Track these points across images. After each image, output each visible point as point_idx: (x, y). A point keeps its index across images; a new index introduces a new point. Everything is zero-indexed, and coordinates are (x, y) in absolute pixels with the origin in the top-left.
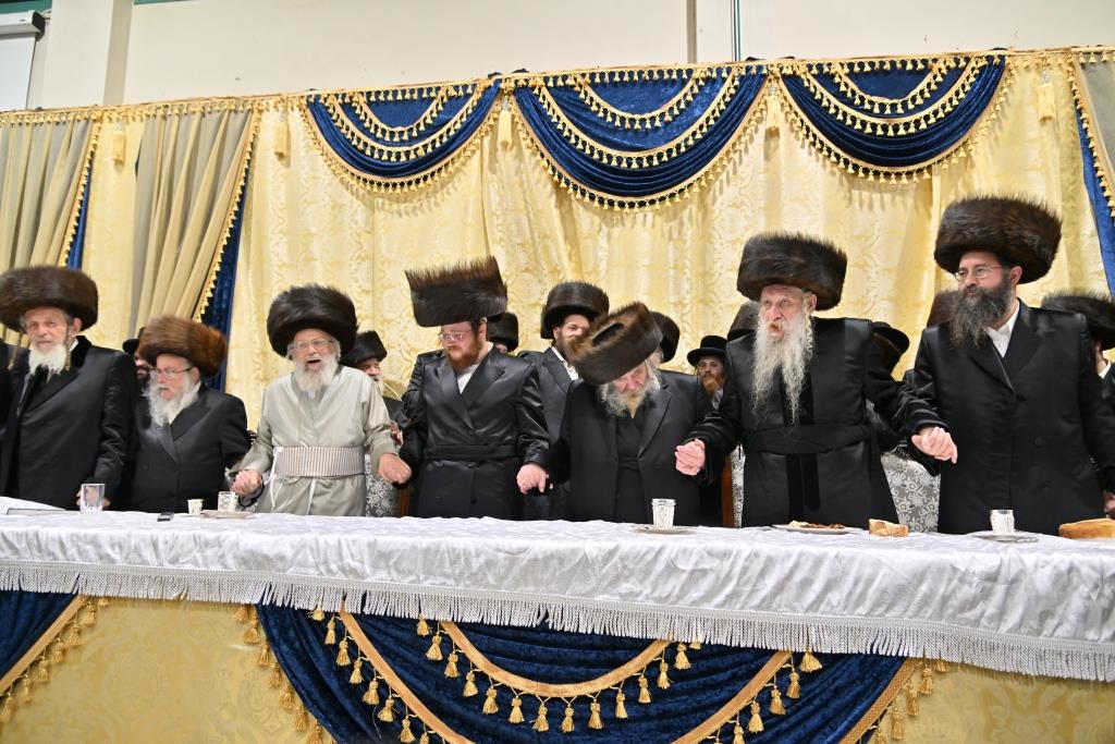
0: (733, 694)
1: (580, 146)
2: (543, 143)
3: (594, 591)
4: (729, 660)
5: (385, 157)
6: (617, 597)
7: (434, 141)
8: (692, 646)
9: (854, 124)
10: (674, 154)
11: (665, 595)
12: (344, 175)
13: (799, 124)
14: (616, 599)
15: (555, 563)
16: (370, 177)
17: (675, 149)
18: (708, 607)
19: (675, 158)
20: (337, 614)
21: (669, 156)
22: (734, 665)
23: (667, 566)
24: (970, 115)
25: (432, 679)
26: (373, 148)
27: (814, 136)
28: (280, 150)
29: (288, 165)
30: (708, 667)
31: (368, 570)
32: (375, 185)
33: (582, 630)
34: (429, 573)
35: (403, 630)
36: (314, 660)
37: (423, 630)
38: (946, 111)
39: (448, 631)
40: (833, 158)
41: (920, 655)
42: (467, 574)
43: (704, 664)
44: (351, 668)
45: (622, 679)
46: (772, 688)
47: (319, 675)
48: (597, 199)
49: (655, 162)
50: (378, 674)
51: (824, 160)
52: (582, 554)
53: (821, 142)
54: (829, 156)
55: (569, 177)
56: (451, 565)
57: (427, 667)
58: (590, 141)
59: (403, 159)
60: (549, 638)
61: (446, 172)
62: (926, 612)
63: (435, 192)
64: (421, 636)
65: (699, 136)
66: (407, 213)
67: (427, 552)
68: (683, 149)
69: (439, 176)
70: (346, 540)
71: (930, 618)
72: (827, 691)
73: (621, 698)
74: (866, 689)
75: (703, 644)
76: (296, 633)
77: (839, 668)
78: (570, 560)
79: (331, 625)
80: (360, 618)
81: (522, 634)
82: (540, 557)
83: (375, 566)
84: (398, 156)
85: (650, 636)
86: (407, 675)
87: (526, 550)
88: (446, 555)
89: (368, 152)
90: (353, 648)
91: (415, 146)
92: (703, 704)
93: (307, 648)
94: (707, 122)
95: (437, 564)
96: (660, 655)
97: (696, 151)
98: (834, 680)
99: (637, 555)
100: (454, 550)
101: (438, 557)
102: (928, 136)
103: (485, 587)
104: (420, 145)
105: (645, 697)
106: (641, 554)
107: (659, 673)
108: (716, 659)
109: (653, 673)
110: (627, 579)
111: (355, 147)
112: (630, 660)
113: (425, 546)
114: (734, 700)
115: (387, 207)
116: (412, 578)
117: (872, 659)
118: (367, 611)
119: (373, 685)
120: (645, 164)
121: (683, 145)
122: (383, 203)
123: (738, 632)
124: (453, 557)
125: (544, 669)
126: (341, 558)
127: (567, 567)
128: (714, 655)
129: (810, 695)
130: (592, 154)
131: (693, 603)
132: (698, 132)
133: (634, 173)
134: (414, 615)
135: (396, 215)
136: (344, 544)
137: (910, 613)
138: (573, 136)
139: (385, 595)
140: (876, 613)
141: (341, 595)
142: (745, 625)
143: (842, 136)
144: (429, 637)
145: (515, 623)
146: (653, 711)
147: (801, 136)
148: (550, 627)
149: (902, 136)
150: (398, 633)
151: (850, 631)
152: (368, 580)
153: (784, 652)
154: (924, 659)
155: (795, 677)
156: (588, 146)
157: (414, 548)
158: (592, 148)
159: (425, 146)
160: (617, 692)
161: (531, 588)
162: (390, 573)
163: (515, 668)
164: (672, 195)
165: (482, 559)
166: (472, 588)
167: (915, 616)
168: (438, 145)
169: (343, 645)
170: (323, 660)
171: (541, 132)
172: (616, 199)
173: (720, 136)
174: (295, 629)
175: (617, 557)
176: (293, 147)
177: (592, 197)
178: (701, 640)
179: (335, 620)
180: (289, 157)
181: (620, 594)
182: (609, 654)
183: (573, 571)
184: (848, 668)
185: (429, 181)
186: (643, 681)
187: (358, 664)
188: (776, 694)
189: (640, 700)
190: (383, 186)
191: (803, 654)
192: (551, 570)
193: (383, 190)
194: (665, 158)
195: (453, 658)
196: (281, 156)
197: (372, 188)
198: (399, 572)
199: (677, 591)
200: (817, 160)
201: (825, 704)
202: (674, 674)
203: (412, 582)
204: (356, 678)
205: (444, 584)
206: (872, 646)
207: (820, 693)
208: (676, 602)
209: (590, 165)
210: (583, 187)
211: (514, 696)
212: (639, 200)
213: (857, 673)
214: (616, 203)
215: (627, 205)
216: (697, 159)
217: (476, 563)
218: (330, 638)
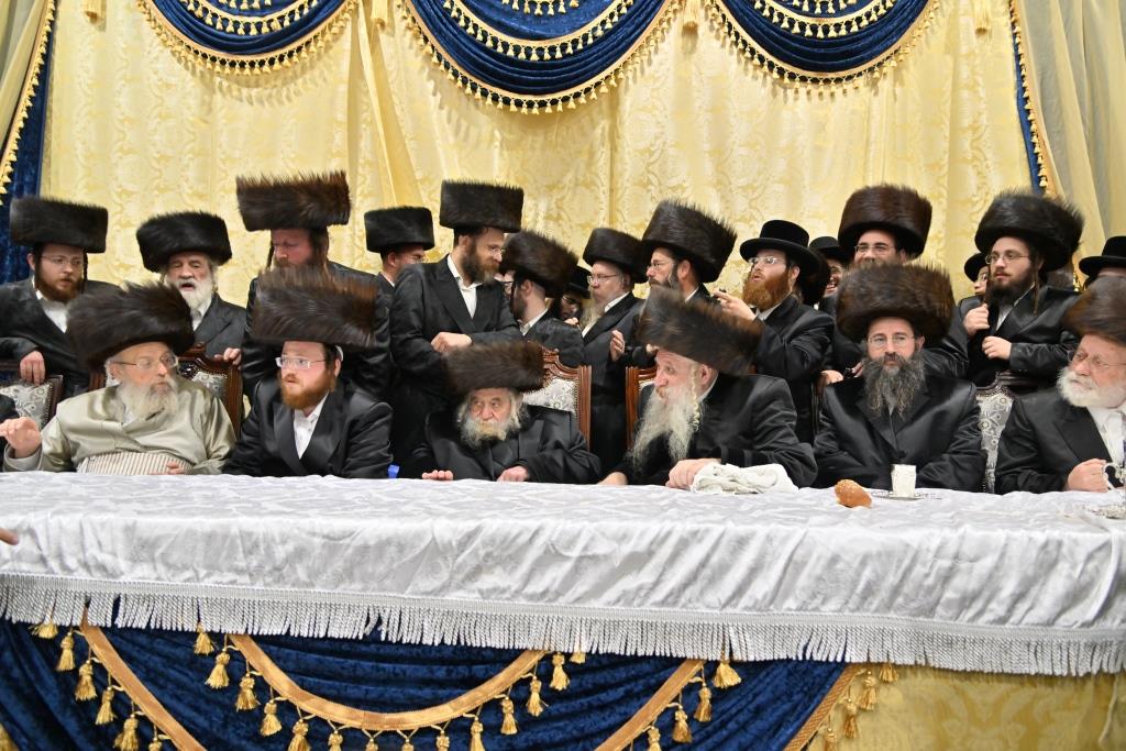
0: (626, 718)
1: (470, 30)
2: (427, 24)
3: (444, 588)
4: (621, 673)
5: (230, 28)
6: (477, 595)
7: (292, 13)
8: (573, 659)
9: (781, 22)
10: (580, 47)
11: (541, 590)
12: (178, 48)
13: (721, 20)
14: (474, 597)
15: (392, 550)
16: (211, 52)
17: (581, 41)
18: (596, 604)
19: (581, 51)
20: (77, 628)
21: (574, 48)
22: (628, 680)
23: (547, 552)
24: (903, 20)
25: (218, 710)
26: (215, 16)
27: (737, 34)
28: (91, 10)
29: (103, 28)
30: (594, 684)
31: (123, 564)
32: (218, 62)
33: (427, 641)
34: (212, 568)
35: (177, 645)
36: (42, 692)
37: (203, 645)
38: (879, 13)
39: (238, 646)
40: (757, 61)
41: (863, 659)
42: (267, 568)
43: (589, 680)
44: (98, 701)
45: (479, 703)
46: (676, 709)
47: (50, 713)
48: (490, 96)
49: (559, 55)
50: (137, 708)
51: (746, 63)
52: (429, 538)
53: (744, 42)
54: (752, 58)
55: (457, 67)
56: (246, 557)
57: (212, 696)
58: (483, 25)
59: (254, 32)
60: (382, 651)
61: (308, 52)
62: (871, 603)
63: (295, 76)
64: (202, 655)
65: (609, 26)
66: (261, 102)
67: (210, 537)
68: (590, 41)
69: (299, 56)
70: (91, 523)
71: (876, 611)
72: (746, 711)
73: (477, 728)
74: (794, 708)
75: (589, 654)
76: (15, 655)
77: (761, 681)
78: (413, 547)
79: (66, 643)
80: (111, 632)
81: (345, 647)
82: (372, 543)
83: (135, 560)
84: (247, 28)
85: (519, 645)
86: (181, 708)
87: (351, 534)
88: (239, 542)
89: (209, 21)
90: (100, 672)
91: (268, 18)
92: (586, 731)
93: (32, 676)
94: (619, 11)
95: (224, 554)
96: (531, 671)
97: (605, 43)
98: (755, 696)
99: (506, 538)
100: (250, 534)
101: (227, 545)
102: (859, 39)
103: (293, 585)
104: (275, 16)
105: (510, 726)
106: (511, 537)
107: (530, 693)
108: (605, 673)
109: (522, 694)
110: (490, 570)
111: (191, 12)
112: (490, 677)
113: (207, 529)
114: (625, 726)
115: (235, 93)
116: (188, 574)
117: (803, 667)
118: (120, 623)
119: (130, 724)
120: (547, 56)
121: (590, 35)
122: (229, 86)
123: (634, 637)
124: (248, 544)
125: (374, 691)
126: (83, 548)
127: (410, 556)
128: (602, 668)
129: (724, 717)
130: (485, 40)
131: (578, 600)
132: (609, 20)
133: (533, 65)
134: (190, 627)
135: (246, 103)
136: (87, 527)
137: (851, 605)
138: (462, 17)
139: (148, 599)
140: (810, 607)
141: (83, 601)
142: (644, 628)
143: (768, 34)
144: (213, 655)
145: (334, 633)
146: (520, 743)
147: (722, 34)
148: (383, 638)
149: (833, 38)
150: (167, 649)
151: (777, 632)
152: (122, 579)
153: (694, 661)
154: (868, 664)
155: (706, 693)
156: (479, 31)
157: (191, 533)
158: (485, 34)
159: (281, 18)
160: (472, 720)
161: (357, 586)
162: (155, 569)
163: (334, 692)
164: (577, 95)
165: (290, 547)
166: (275, 588)
167: (858, 609)
168: (297, 17)
169: (86, 671)
170: (56, 691)
171: (424, 9)
172: (513, 96)
173: (633, 26)
174: (13, 650)
175: (477, 542)
176: (109, 6)
177: (484, 93)
178: (585, 649)
179: (74, 636)
180: (104, 20)
181: (481, 592)
182: (463, 670)
183: (417, 560)
184: (772, 681)
185: (286, 61)
186: (508, 706)
187: (108, 696)
188: (681, 716)
189: (503, 731)
190: (227, 65)
191: (716, 663)
192: (387, 561)
193: (227, 69)
194: (570, 50)
195: (247, 683)
196: (93, 17)
197: (214, 66)
198: (169, 566)
199: (556, 585)
200: (739, 61)
201: (743, 727)
202: (549, 695)
203: (188, 580)
204: (104, 716)
205: (233, 582)
206: (805, 649)
207: (736, 714)
208: (555, 599)
209: (483, 54)
210: (474, 80)
211: (333, 731)
212: (539, 98)
213: (784, 688)
214: (512, 102)
215: (525, 105)
216: (606, 53)
217: (280, 553)
218: (66, 661)
